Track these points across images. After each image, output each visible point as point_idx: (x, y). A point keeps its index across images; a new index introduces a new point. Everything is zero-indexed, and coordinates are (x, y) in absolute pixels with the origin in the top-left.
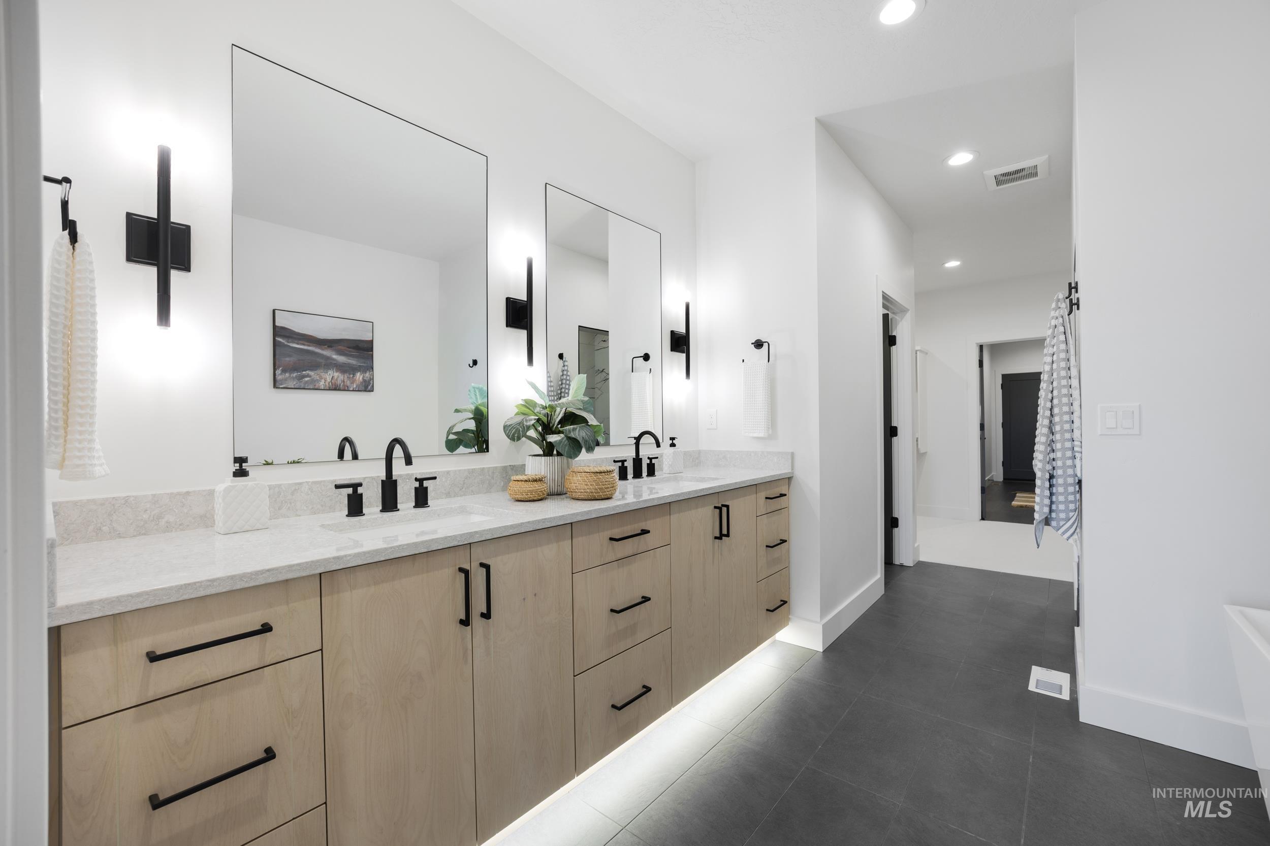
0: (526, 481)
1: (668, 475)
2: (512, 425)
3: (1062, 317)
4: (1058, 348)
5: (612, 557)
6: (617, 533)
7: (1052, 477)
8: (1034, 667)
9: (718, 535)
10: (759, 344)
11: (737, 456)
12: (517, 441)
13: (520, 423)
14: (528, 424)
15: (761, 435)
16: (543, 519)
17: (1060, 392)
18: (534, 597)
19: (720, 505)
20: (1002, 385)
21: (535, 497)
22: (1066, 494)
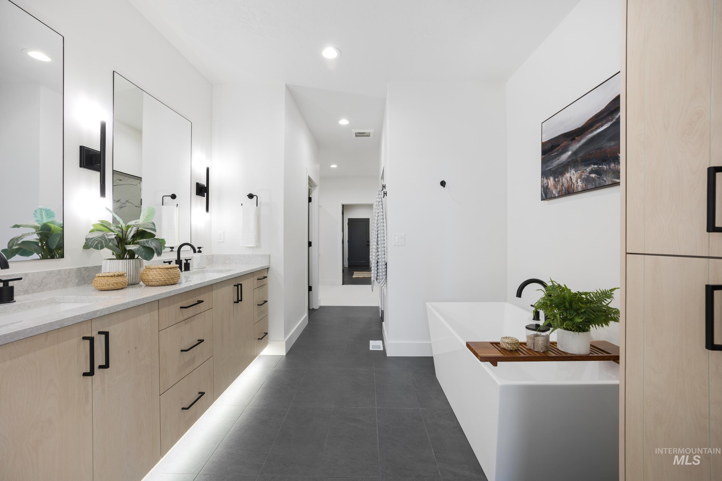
0: (112, 276)
1: (197, 270)
2: (94, 238)
3: (381, 198)
4: (380, 210)
5: (181, 318)
6: (184, 304)
7: (378, 262)
8: (370, 341)
9: (236, 301)
10: (251, 196)
11: (237, 257)
12: (101, 249)
13: (101, 237)
14: (110, 237)
15: (253, 245)
16: (142, 298)
17: (380, 228)
18: (135, 349)
19: (237, 284)
20: (348, 223)
21: (120, 286)
22: (382, 268)
